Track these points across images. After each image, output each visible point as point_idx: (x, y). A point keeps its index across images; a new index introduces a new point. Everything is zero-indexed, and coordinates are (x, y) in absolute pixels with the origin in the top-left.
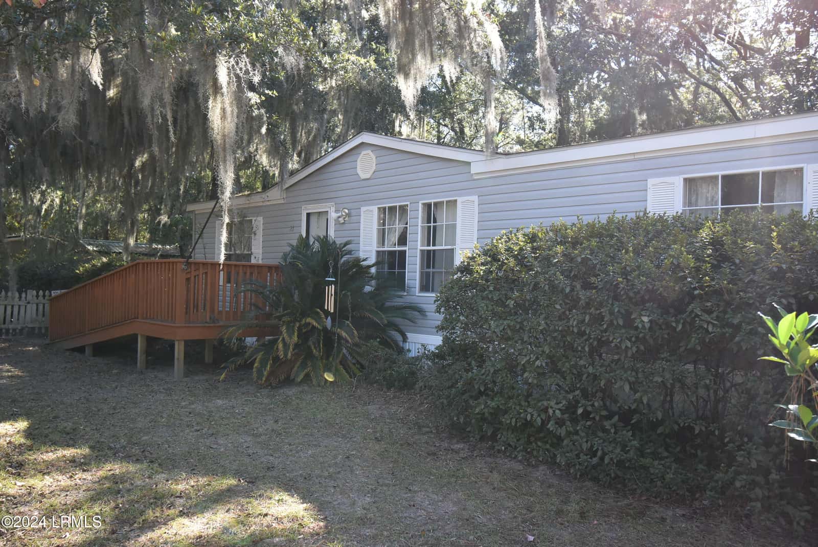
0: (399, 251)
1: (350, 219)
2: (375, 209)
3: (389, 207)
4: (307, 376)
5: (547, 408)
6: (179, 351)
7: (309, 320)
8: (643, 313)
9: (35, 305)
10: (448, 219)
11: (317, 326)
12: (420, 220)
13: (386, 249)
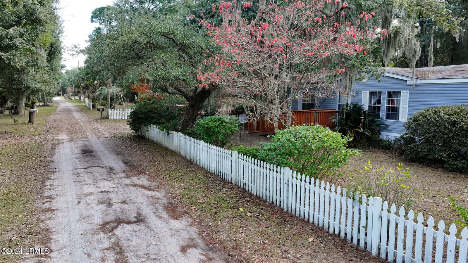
0: (378, 106)
1: (358, 95)
2: (368, 92)
3: (374, 92)
4: (355, 145)
5: (442, 155)
7: (357, 129)
10: (397, 97)
11: (359, 130)
12: (386, 97)
13: (372, 105)
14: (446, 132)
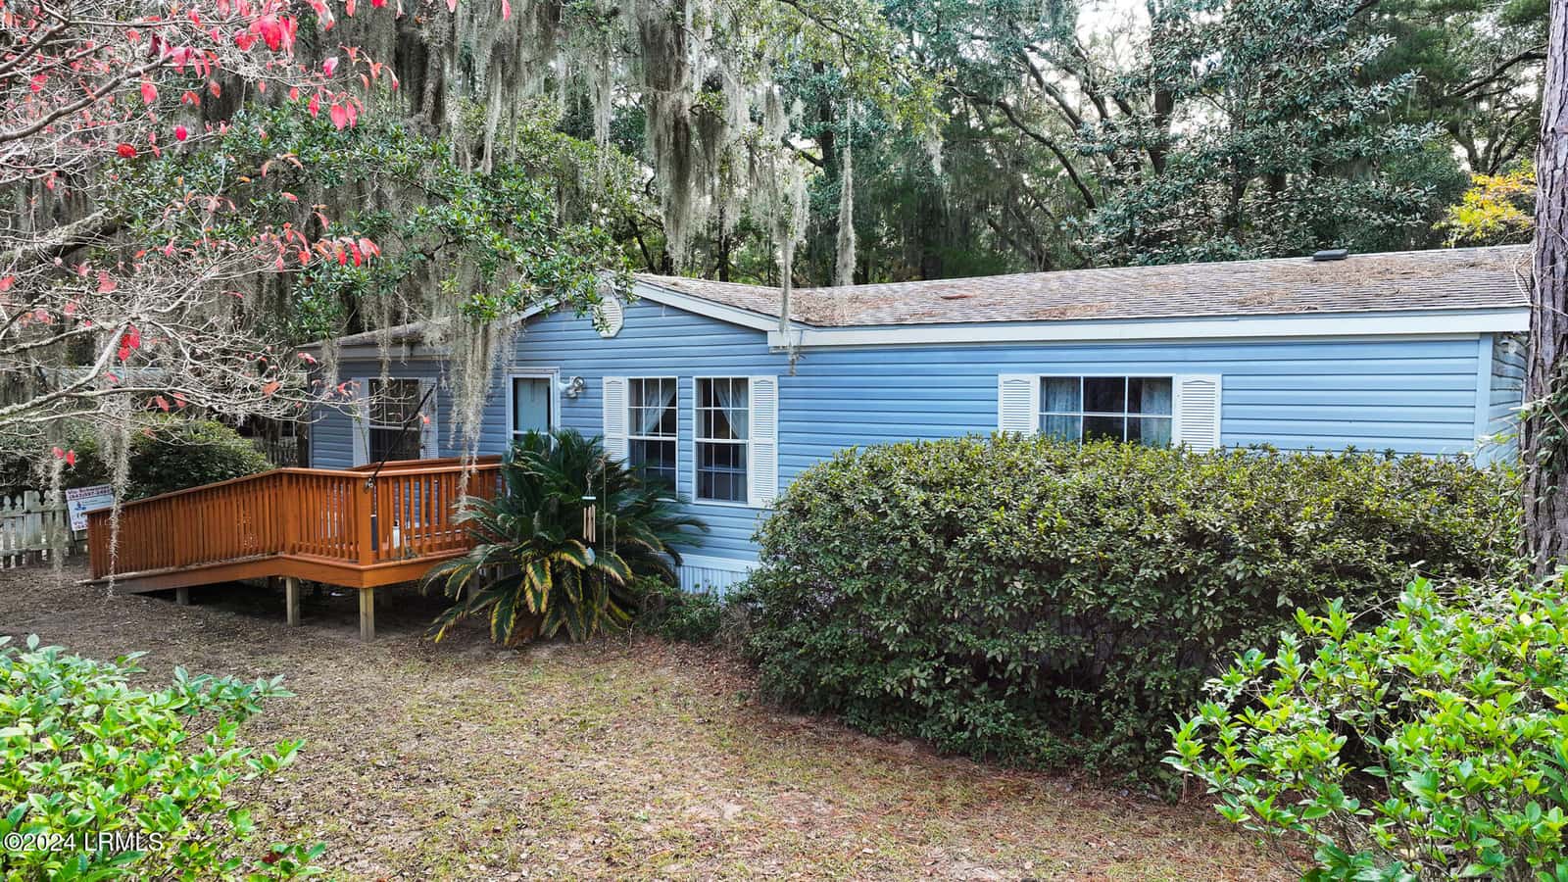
0: (665, 442)
1: (582, 395)
2: (624, 382)
4: (563, 627)
5: (911, 678)
6: (366, 604)
7: (566, 556)
8: (1016, 578)
9: (40, 515)
10: (737, 403)
11: (575, 562)
12: (694, 401)
13: (644, 438)
14: (921, 569)
